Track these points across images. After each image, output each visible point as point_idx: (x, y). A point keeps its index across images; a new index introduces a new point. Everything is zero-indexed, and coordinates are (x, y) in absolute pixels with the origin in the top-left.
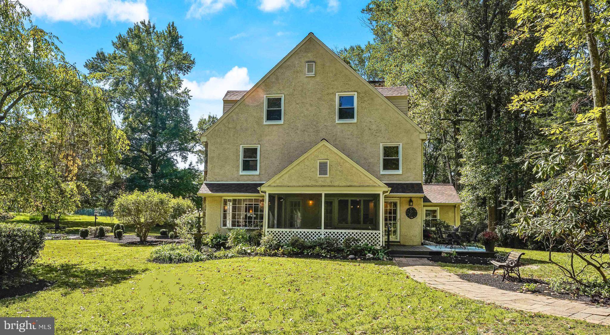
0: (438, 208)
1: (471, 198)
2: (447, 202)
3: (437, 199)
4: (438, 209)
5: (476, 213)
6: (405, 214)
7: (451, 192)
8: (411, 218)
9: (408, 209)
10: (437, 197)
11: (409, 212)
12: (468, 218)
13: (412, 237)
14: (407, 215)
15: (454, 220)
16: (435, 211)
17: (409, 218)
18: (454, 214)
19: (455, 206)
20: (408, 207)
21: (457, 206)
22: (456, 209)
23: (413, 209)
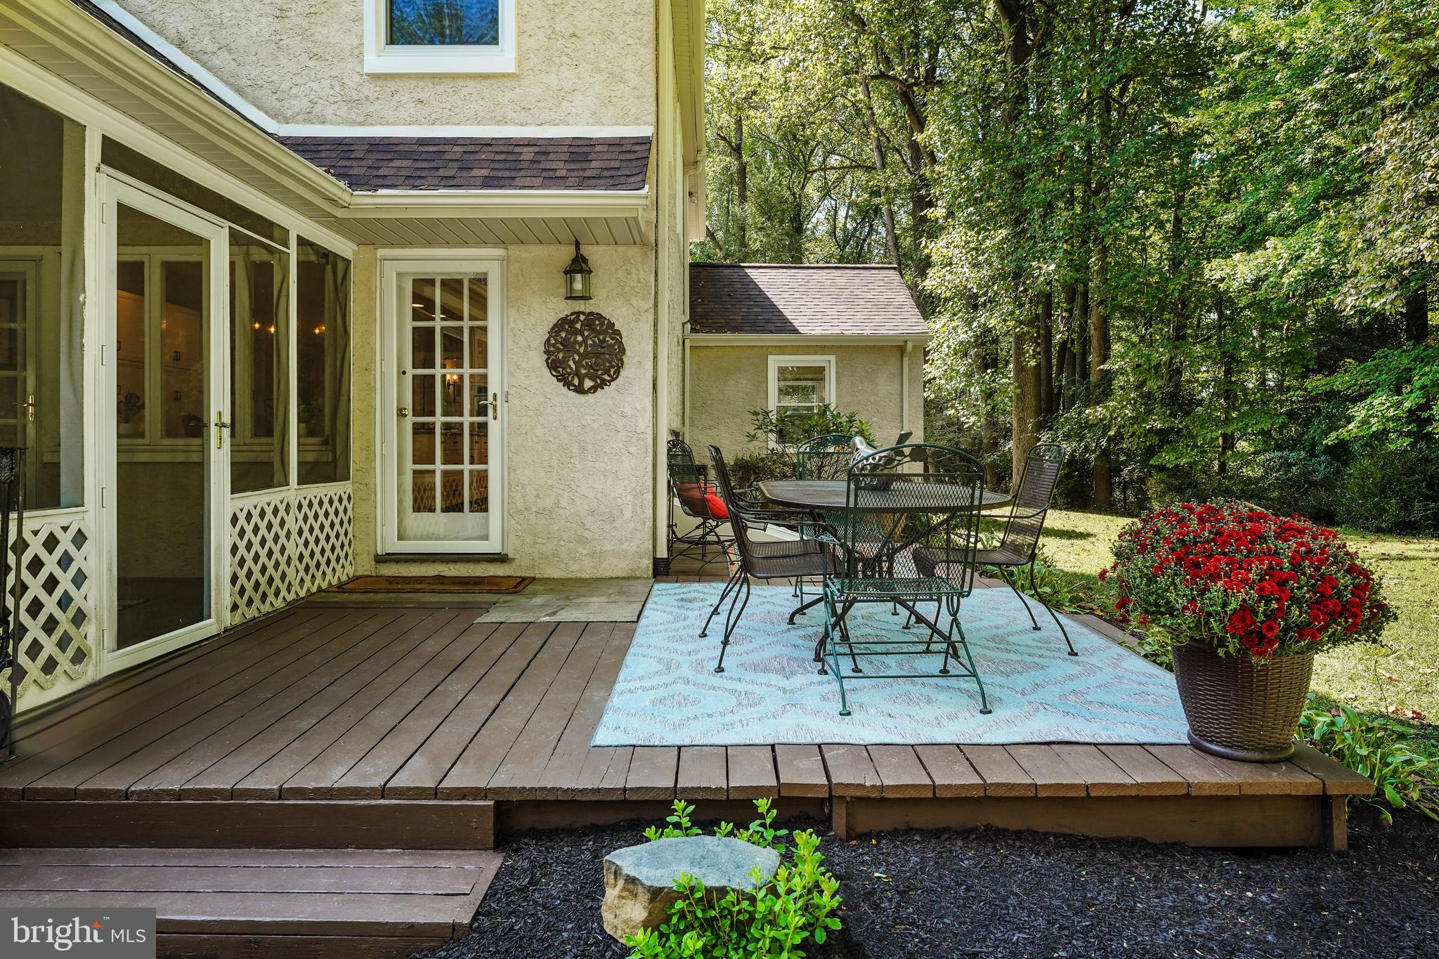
0: (833, 358)
1: (963, 337)
2: (868, 332)
3: (827, 319)
4: (828, 361)
5: (975, 390)
6: (537, 360)
7: (889, 294)
8: (580, 390)
9: (564, 324)
10: (829, 312)
11: (568, 346)
12: (953, 407)
13: (589, 521)
14: (553, 365)
15: (897, 411)
16: (817, 374)
17: (568, 384)
18: (898, 386)
19: (901, 350)
20: (564, 309)
21: (910, 346)
22: (906, 359)
23: (598, 325)
